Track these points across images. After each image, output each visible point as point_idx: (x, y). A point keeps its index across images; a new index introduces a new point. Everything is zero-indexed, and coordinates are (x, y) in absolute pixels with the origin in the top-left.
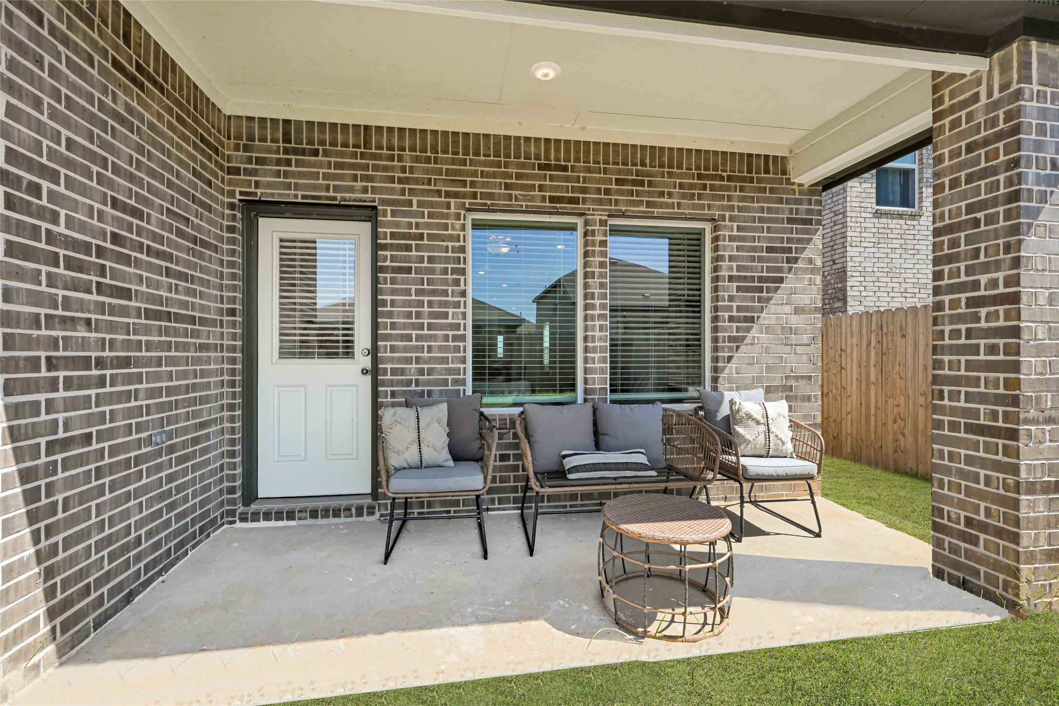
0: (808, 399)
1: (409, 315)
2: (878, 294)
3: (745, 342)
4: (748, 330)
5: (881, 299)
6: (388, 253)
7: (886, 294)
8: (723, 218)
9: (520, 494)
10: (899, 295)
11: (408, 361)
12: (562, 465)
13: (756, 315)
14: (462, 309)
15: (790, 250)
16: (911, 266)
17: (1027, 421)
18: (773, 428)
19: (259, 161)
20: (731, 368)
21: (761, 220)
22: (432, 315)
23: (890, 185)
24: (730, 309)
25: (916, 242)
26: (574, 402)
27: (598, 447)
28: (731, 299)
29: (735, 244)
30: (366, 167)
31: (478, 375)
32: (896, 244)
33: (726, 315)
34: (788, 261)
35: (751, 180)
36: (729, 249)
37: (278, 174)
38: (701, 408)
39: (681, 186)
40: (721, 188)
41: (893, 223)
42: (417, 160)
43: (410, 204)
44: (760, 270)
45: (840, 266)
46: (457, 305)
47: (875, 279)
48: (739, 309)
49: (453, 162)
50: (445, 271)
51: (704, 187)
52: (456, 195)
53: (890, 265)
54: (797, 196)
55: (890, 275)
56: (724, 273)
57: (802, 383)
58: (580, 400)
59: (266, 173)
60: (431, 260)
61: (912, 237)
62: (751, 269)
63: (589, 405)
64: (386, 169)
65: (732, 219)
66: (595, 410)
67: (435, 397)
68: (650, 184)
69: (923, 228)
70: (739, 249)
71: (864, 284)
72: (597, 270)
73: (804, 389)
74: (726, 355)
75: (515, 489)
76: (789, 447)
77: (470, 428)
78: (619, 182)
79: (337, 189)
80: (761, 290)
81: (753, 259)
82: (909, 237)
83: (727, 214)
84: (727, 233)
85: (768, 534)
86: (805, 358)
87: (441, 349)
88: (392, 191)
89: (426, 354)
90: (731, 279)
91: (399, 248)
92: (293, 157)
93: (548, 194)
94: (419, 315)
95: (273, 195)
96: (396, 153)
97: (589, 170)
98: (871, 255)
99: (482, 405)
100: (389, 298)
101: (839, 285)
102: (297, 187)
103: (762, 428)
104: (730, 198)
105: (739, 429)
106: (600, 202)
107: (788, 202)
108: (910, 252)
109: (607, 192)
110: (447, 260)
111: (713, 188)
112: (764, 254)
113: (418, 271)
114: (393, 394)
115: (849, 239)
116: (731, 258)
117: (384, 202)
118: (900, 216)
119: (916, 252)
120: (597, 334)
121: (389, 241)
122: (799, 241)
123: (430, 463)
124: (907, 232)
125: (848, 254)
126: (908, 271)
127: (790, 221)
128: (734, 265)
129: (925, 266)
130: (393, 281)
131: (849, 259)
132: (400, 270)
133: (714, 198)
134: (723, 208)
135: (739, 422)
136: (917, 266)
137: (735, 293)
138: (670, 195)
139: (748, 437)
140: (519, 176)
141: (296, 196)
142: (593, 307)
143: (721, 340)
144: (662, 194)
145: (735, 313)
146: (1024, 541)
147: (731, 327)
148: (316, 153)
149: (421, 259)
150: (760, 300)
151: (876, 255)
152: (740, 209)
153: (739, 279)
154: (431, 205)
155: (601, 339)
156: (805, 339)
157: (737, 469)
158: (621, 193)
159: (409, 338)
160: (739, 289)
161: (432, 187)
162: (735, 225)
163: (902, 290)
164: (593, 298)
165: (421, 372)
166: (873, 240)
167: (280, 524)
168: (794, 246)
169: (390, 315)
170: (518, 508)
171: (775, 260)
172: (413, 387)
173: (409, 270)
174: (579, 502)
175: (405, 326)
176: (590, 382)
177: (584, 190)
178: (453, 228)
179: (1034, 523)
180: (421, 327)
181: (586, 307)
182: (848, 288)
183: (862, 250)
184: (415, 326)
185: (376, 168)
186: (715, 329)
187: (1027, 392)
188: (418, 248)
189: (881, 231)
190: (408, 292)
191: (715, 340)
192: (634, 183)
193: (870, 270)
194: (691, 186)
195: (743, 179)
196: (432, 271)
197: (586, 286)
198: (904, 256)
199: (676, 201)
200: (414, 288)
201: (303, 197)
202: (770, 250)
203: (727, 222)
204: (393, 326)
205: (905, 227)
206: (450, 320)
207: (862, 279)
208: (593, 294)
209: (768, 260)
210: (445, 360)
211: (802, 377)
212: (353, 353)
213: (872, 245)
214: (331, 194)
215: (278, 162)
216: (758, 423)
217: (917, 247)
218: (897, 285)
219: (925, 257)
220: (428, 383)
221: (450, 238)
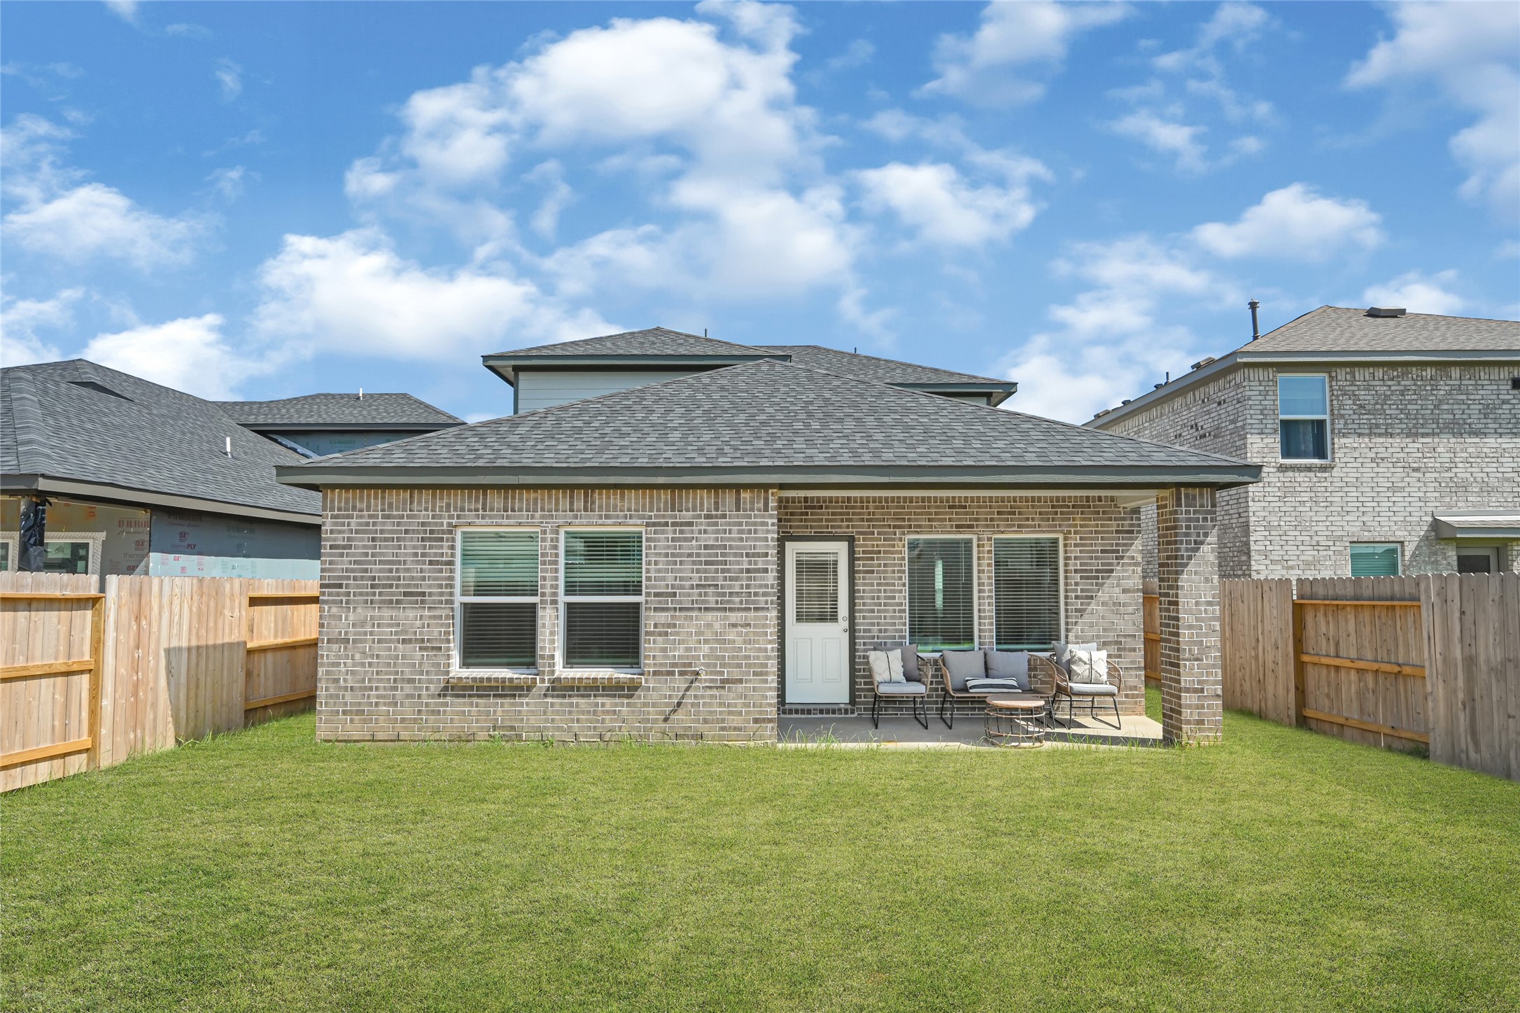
0: (1134, 650)
1: (873, 598)
2: (1286, 548)
3: (1087, 612)
4: (1089, 604)
5: (1289, 553)
6: (861, 562)
7: (1295, 548)
8: (1070, 532)
9: (940, 706)
10: (1310, 548)
11: (873, 624)
12: (966, 685)
13: (1094, 594)
14: (904, 594)
15: (1118, 551)
16: (1324, 519)
17: (1184, 660)
18: (1094, 667)
19: (792, 514)
20: (1077, 629)
21: (1096, 532)
22: (886, 598)
23: (1301, 435)
24: (1076, 591)
25: (1328, 494)
26: (973, 650)
27: (987, 676)
28: (1076, 584)
29: (1078, 549)
30: (848, 514)
31: (912, 632)
32: (1305, 497)
33: (1073, 595)
34: (1117, 558)
35: (1089, 507)
36: (1074, 552)
37: (801, 520)
38: (1054, 655)
39: (1040, 513)
40: (1068, 513)
41: (1301, 477)
42: (877, 507)
43: (873, 533)
44: (1096, 565)
45: (1243, 520)
46: (901, 591)
47: (1281, 533)
48: (1082, 590)
49: (898, 507)
50: (894, 572)
51: (1056, 513)
52: (899, 527)
53: (1298, 519)
54: (1122, 515)
55: (1299, 528)
56: (1071, 568)
57: (1128, 640)
58: (976, 649)
59: (795, 520)
60: (885, 565)
61: (1323, 489)
62: (1090, 564)
63: (982, 652)
64: (859, 514)
65: (1076, 533)
66: (985, 655)
67: (889, 646)
68: (1020, 513)
69: (1335, 480)
70: (1081, 552)
71: (1269, 538)
72: (986, 568)
73: (1130, 643)
74: (1074, 621)
75: (936, 703)
76: (1105, 678)
77: (913, 664)
78: (999, 513)
79: (832, 527)
80: (1097, 578)
81: (1091, 558)
82: (1319, 489)
83: (1072, 530)
84: (1073, 542)
85: (1087, 727)
86: (1130, 622)
87: (892, 617)
88: (862, 527)
89: (883, 621)
90: (1076, 571)
91: (868, 559)
92: (809, 511)
93: (954, 523)
94: (878, 598)
95: (799, 532)
96: (865, 504)
97: (980, 507)
98: (1277, 509)
99: (918, 651)
100: (861, 588)
101: (1245, 539)
102: (812, 527)
103: (1088, 666)
104: (1074, 519)
105: (1074, 667)
106: (987, 526)
107: (1116, 519)
108: (1322, 504)
109: (992, 520)
110: (894, 565)
111: (1062, 513)
112: (1100, 554)
113: (878, 572)
114: (865, 644)
115: (1251, 494)
116: (1076, 558)
117: (858, 533)
118: (1309, 469)
119: (1328, 504)
120: (987, 608)
121: (861, 555)
122: (1124, 545)
123: (896, 680)
124: (1317, 484)
125: (1250, 509)
126: (1320, 524)
127: (1117, 532)
128: (1078, 562)
129: (1340, 518)
130: (864, 578)
131: (1251, 514)
132: (867, 572)
133: (1063, 520)
134: (1070, 526)
135: (1074, 663)
136: (1331, 519)
137: (1079, 580)
138: (1033, 519)
139: (1079, 672)
140: (936, 513)
141: (811, 532)
142: (983, 591)
143: (1070, 611)
144: (1027, 519)
145: (1079, 594)
146: (1184, 715)
147: (1077, 602)
148: (821, 507)
149: (879, 565)
150: (1097, 584)
151: (1282, 509)
152: (1081, 526)
153: (1082, 571)
154: (885, 533)
155: (989, 611)
156: (1130, 609)
157: (1067, 688)
158: (1001, 520)
159: (873, 611)
160: (1082, 578)
161: (886, 523)
162: (1078, 536)
163: (1314, 543)
164: (984, 586)
165: (880, 631)
166: (1279, 494)
167: (803, 716)
168: (1121, 549)
169: (862, 598)
170: (938, 714)
171: (1108, 558)
172: (876, 640)
173: (872, 572)
174: (977, 712)
175: (871, 604)
176: (982, 637)
177: (977, 520)
178: (898, 547)
179: (1189, 706)
180: (880, 605)
181: (980, 591)
182: (1252, 543)
183: (1267, 504)
184: (876, 604)
185: (854, 514)
186: (1066, 604)
187: (1182, 646)
188: (878, 559)
189: (1286, 484)
190: (872, 585)
191: (1067, 610)
192: (1010, 513)
193: (1276, 524)
194: (1047, 513)
195: (1083, 507)
196: (886, 572)
197: (979, 578)
198: (1315, 509)
199: (1037, 523)
200: (875, 582)
201: (815, 532)
202: (1103, 551)
203: (1073, 535)
204: (864, 604)
205: (1315, 480)
206: (897, 601)
207: (1267, 533)
208: (984, 583)
209: (1102, 558)
210: (894, 624)
211: (1129, 635)
212: (837, 619)
213: (1277, 499)
214: (830, 530)
215: (802, 514)
216: (1085, 663)
217: (1329, 499)
218: (1308, 538)
219: (1340, 509)
220: (885, 638)
221: (896, 552)
